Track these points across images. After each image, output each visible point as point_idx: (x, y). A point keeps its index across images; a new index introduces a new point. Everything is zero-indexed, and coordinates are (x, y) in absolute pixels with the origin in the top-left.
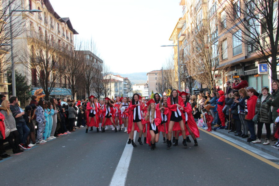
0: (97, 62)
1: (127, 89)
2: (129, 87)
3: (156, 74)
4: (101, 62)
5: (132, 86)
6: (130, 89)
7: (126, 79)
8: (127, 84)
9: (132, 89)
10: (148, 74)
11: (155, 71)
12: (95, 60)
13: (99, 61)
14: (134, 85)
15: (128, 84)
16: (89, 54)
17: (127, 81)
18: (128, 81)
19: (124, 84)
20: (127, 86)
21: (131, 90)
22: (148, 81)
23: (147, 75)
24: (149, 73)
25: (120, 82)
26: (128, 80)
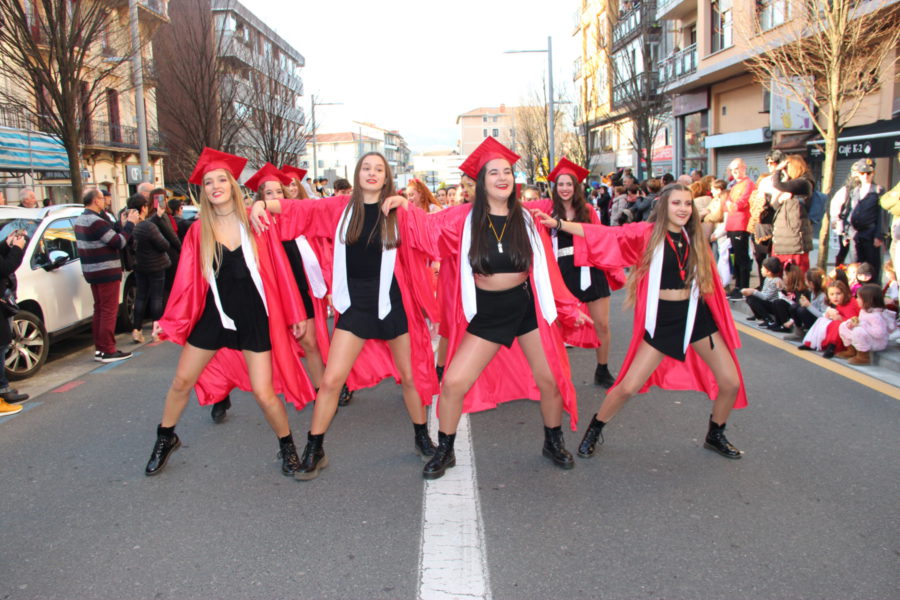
0: (276, 56)
1: (395, 164)
2: (403, 161)
3: (485, 120)
4: (294, 60)
5: (410, 156)
6: (404, 165)
7: (390, 135)
8: (395, 148)
9: (412, 167)
10: (459, 118)
11: (481, 110)
12: (267, 47)
13: (286, 53)
14: (418, 155)
15: (398, 151)
16: (235, 15)
17: (395, 140)
18: (398, 140)
19: (386, 149)
20: (396, 156)
21: (408, 170)
22: (459, 142)
23: (458, 122)
24: (464, 117)
25: (374, 142)
26: (398, 137)
